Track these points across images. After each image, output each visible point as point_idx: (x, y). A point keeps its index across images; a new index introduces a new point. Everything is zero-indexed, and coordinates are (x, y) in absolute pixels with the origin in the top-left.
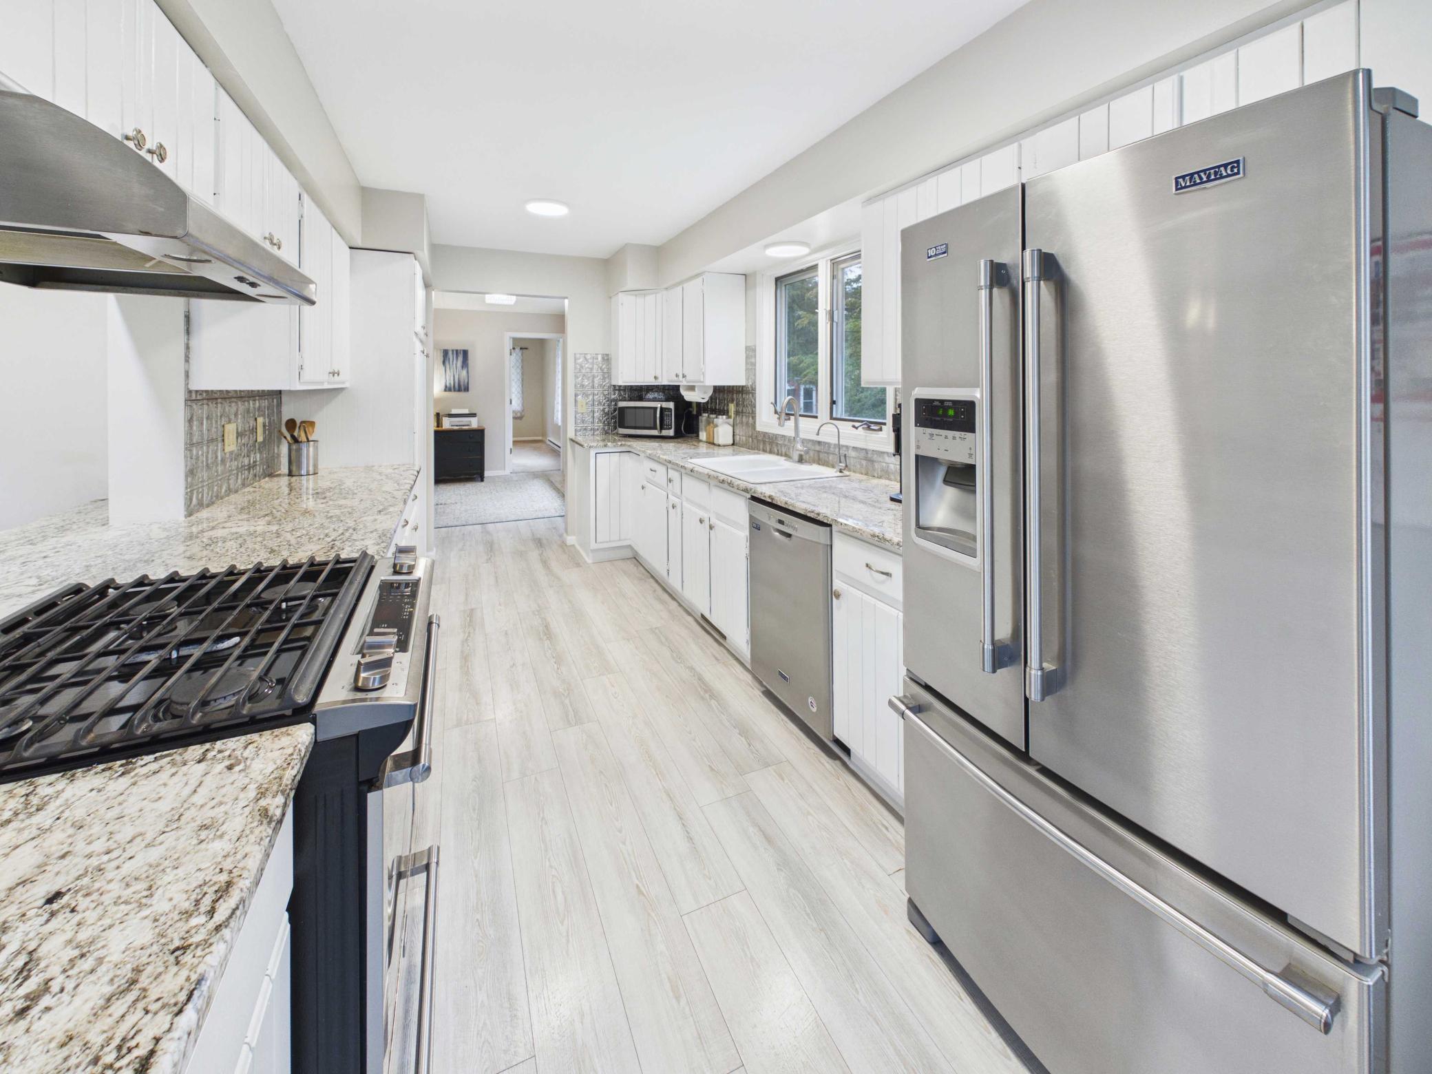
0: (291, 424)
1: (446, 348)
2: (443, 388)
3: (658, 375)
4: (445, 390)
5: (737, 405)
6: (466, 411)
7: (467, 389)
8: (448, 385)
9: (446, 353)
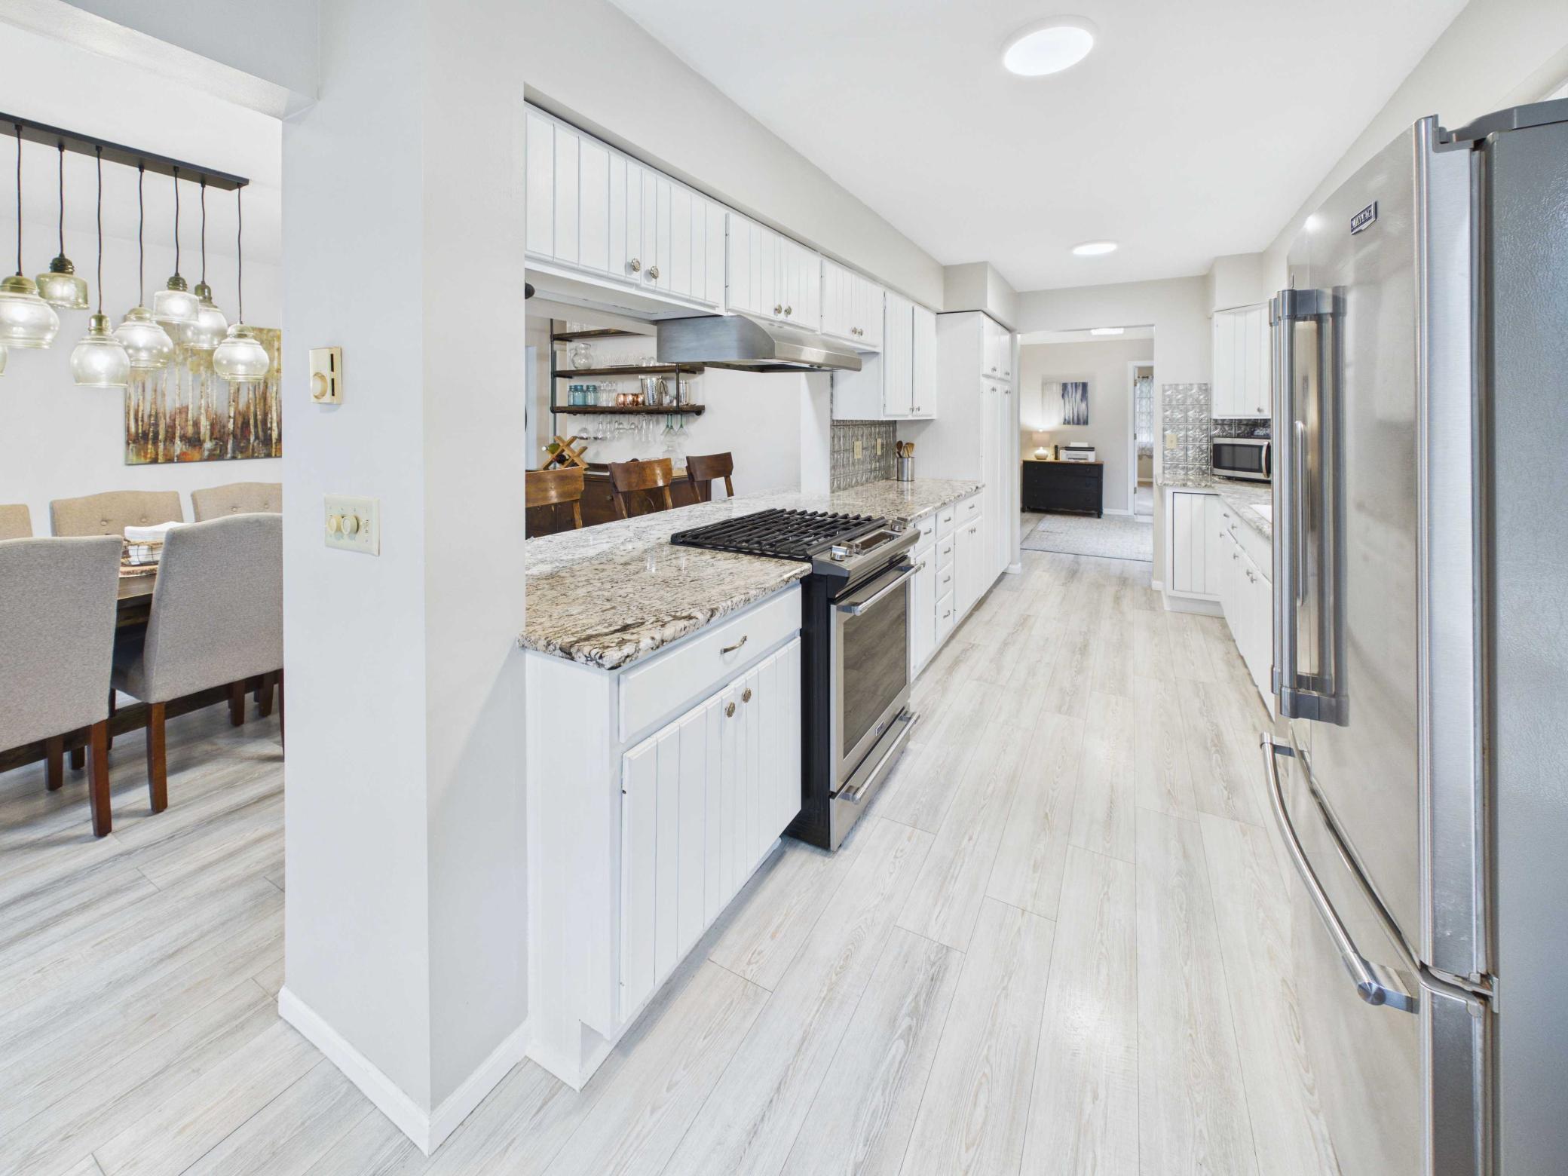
0: (900, 445)
1: (1065, 382)
2: (1062, 421)
3: (1263, 406)
4: (1064, 424)
6: (1085, 445)
7: (1086, 423)
8: (1067, 418)
9: (1065, 386)
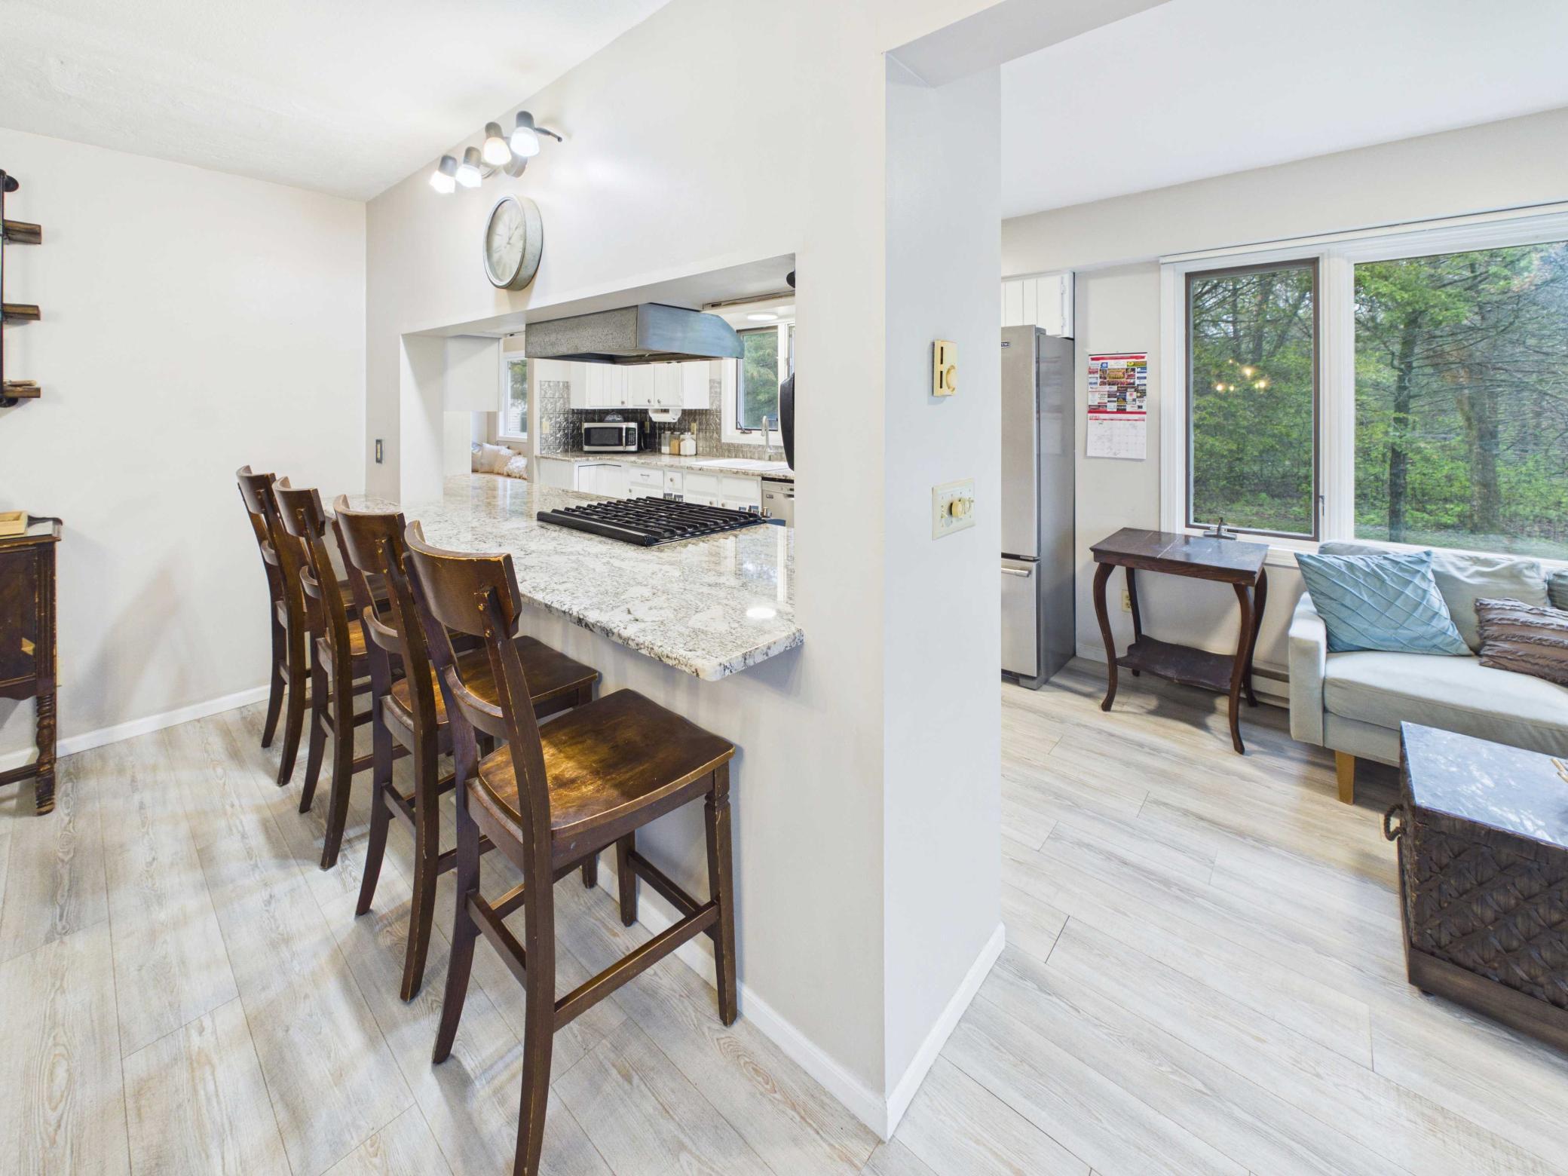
3: (624, 400)
5: (700, 424)
